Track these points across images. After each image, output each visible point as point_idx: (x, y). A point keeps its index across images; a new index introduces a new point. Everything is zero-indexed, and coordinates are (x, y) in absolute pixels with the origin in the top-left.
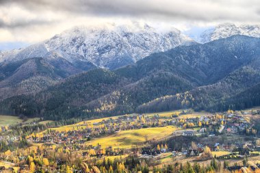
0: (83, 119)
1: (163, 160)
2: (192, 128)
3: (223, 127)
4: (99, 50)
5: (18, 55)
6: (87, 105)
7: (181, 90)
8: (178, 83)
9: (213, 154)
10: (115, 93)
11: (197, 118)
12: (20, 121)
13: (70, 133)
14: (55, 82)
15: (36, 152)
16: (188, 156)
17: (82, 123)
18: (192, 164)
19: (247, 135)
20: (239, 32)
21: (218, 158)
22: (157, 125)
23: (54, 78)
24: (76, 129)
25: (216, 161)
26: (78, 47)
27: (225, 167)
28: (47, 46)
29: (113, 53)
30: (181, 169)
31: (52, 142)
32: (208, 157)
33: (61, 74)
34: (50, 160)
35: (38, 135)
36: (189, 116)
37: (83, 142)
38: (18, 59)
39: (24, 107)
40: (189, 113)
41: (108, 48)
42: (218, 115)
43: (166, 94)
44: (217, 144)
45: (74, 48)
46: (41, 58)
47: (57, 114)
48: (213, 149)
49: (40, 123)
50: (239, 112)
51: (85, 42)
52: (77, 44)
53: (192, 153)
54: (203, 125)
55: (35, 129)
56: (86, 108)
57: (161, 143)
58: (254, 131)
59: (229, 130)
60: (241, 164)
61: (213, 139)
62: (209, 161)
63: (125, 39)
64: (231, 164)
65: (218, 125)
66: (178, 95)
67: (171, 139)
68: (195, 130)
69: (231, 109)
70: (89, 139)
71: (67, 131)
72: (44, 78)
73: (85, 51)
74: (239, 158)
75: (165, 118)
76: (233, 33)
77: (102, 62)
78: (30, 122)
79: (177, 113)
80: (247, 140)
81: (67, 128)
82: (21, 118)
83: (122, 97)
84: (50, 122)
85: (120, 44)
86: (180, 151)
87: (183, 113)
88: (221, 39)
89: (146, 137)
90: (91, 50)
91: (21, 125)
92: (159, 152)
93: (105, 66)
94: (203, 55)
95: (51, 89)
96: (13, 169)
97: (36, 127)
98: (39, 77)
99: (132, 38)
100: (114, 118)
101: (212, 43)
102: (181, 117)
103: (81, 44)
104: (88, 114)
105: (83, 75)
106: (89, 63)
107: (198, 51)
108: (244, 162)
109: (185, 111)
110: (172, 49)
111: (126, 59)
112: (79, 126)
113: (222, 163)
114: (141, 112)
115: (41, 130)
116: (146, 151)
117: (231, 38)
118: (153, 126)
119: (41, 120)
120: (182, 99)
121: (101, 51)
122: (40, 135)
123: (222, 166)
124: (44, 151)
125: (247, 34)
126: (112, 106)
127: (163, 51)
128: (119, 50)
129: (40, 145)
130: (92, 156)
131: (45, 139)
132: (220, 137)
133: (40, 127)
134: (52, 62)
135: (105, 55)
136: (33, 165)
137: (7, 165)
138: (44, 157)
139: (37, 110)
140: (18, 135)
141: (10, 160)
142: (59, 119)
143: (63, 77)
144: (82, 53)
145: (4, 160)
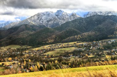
0: (42, 46)
1: (71, 59)
2: (81, 47)
3: (92, 47)
4: (47, 21)
5: (19, 24)
7: (77, 34)
8: (76, 32)
9: (89, 56)
10: (53, 36)
11: (83, 44)
12: (20, 47)
13: (38, 50)
14: (32, 33)
15: (26, 57)
16: (80, 57)
17: (42, 47)
18: (81, 60)
19: (101, 49)
20: (97, 13)
21: (90, 58)
22: (69, 47)
23: (32, 31)
24: (40, 49)
25: (90, 59)
26: (40, 20)
27: (93, 61)
28: (29, 20)
29: (52, 22)
30: (77, 62)
31: (32, 54)
32: (87, 57)
34: (31, 60)
35: (26, 51)
36: (80, 44)
37: (42, 53)
39: (21, 42)
40: (80, 42)
41: (50, 20)
42: (90, 43)
43: (72, 36)
44: (90, 53)
45: (39, 21)
46: (27, 25)
47: (33, 44)
48: (89, 55)
49: (27, 47)
50: (98, 42)
52: (39, 19)
53: (81, 56)
54: (85, 47)
55: (25, 49)
56: (43, 41)
57: (70, 53)
58: (103, 48)
59: (94, 48)
60: (99, 60)
61: (88, 51)
62: (87, 59)
63: (56, 17)
64: (95, 60)
65: (90, 47)
66: (76, 36)
67: (73, 52)
68: (82, 48)
69: (95, 40)
70: (45, 52)
71: (37, 50)
72: (28, 31)
73: (42, 22)
74: (98, 58)
75: (71, 44)
76: (95, 14)
77: (48, 25)
78: (24, 47)
79: (76, 42)
80: (100, 51)
81: (37, 49)
82: (21, 46)
83: (56, 38)
84: (31, 47)
85: (55, 19)
86: (77, 56)
87: (78, 43)
88: (90, 16)
89: (65, 51)
90: (45, 21)
92: (69, 56)
93: (50, 27)
94: (84, 22)
95: (31, 35)
96: (18, 64)
97: (26, 48)
98: (26, 31)
99: (59, 16)
100: (53, 45)
101: (87, 18)
102: (77, 44)
103: (41, 19)
104: (44, 44)
105: (42, 30)
106: (44, 26)
107: (83, 20)
108: (99, 59)
109: (78, 42)
110: (73, 20)
111: (57, 24)
112: (41, 48)
113: (92, 59)
114: (63, 42)
115: (28, 50)
116: (65, 56)
117: (94, 16)
118: (67, 47)
119: (28, 46)
120: (77, 38)
121: (48, 21)
122: (27, 51)
123: (92, 61)
124: (29, 57)
125: (100, 14)
126: (52, 41)
127: (70, 21)
128: (54, 21)
129: (27, 55)
130: (46, 58)
131: (29, 53)
132: (91, 50)
133: (27, 48)
134: (31, 26)
135: (50, 23)
136: (25, 62)
137: (16, 62)
138: (29, 59)
139: (26, 43)
140: (20, 51)
141: (17, 60)
142: (34, 46)
143: (35, 31)
144: (41, 22)
145: (15, 60)
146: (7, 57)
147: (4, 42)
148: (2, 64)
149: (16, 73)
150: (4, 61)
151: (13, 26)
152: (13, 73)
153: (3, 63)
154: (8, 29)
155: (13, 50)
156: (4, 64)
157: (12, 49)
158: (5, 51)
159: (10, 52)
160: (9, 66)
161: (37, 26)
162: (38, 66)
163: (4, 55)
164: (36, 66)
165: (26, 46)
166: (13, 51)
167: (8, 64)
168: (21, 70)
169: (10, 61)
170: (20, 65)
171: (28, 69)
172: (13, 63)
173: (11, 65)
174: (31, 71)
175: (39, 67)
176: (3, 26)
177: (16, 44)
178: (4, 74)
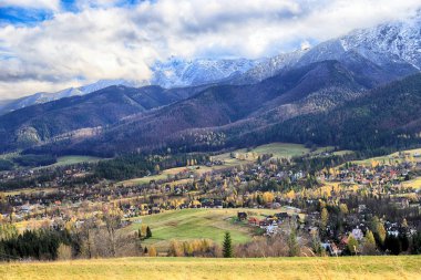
0: (398, 149)
5: (303, 58)
6: (404, 127)
12: (306, 151)
13: (379, 169)
14: (356, 95)
15: (330, 195)
17: (397, 154)
23: (354, 90)
24: (387, 163)
26: (390, 42)
28: (343, 42)
31: (352, 181)
33: (365, 83)
34: (350, 207)
35: (331, 170)
37: (397, 181)
38: (303, 64)
39: (312, 131)
45: (384, 44)
46: (335, 61)
47: (359, 141)
49: (335, 154)
51: (401, 34)
52: (388, 37)
55: (328, 163)
56: (402, 132)
70: (407, 178)
71: (374, 165)
72: (339, 90)
73: (401, 47)
78: (321, 152)
81: (374, 162)
82: (308, 147)
84: (349, 152)
90: (410, 46)
91: (308, 156)
95: (350, 104)
96: (298, 217)
97: (329, 159)
98: (333, 88)
103: (394, 38)
104: (405, 140)
105: (398, 82)
106: (408, 66)
112: (391, 159)
115: (337, 164)
119: (336, 150)
122: (334, 171)
124: (342, 193)
129: (335, 185)
130: (411, 202)
131: (342, 176)
133: (335, 158)
134: (352, 67)
136: (325, 210)
137: (291, 211)
138: (342, 201)
139: (330, 136)
140: (304, 170)
141: (295, 204)
142: (362, 148)
143: (368, 87)
144: (396, 51)
145: (287, 203)
146: (256, 188)
147: (246, 132)
148: (239, 214)
149: (290, 255)
150: (247, 204)
151: (280, 67)
152: (279, 254)
153: (241, 210)
154: (263, 82)
155: (279, 164)
156: (245, 215)
157: (275, 158)
158: (250, 166)
159: (267, 172)
160: (263, 223)
161: (377, 67)
162: (376, 235)
163: (248, 180)
164: (370, 234)
165: (329, 148)
166: (281, 169)
167: (262, 219)
168: (310, 245)
169: (267, 206)
170: (306, 223)
171: (338, 243)
172: (277, 215)
173: (271, 222)
174: (347, 252)
175: (383, 237)
176: (243, 71)
177: (289, 140)
178: (248, 256)
